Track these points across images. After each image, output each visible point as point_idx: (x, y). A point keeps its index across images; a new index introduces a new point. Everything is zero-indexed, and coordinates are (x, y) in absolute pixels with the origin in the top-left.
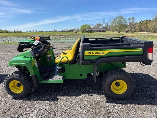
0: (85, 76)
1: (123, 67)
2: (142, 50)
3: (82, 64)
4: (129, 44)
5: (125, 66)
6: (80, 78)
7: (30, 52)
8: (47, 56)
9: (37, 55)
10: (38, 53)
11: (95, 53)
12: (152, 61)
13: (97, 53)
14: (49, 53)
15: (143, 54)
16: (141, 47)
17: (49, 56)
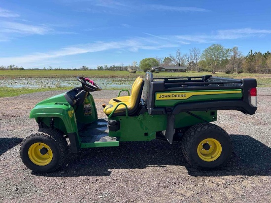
0: (152, 136)
1: (212, 121)
2: (240, 92)
3: (152, 114)
4: (223, 83)
5: (215, 119)
6: (145, 139)
7: (64, 96)
8: (85, 106)
9: (75, 101)
10: (76, 98)
11: (171, 96)
12: (256, 108)
13: (175, 96)
14: (87, 101)
15: (243, 98)
16: (240, 87)
17: (87, 106)
